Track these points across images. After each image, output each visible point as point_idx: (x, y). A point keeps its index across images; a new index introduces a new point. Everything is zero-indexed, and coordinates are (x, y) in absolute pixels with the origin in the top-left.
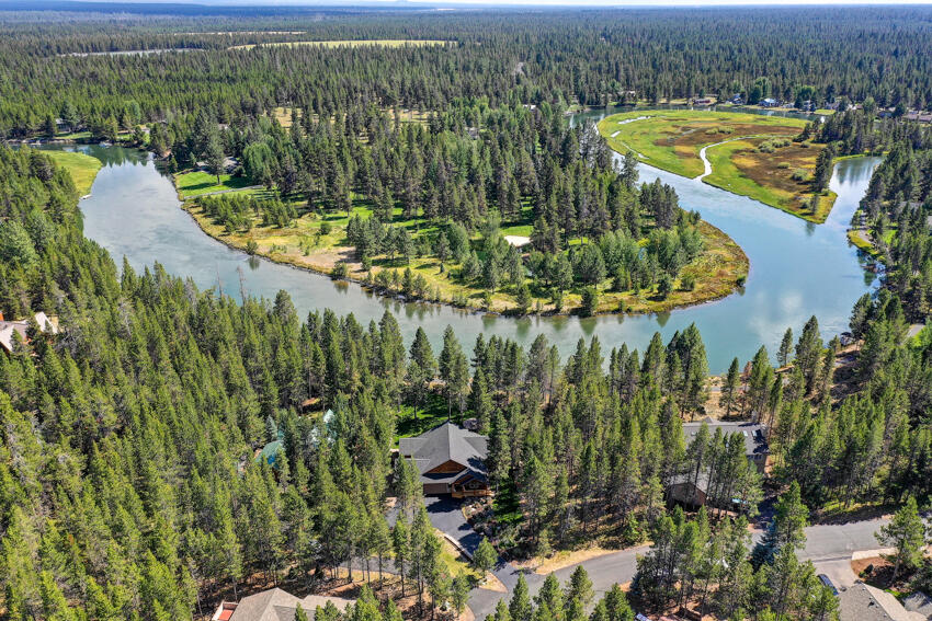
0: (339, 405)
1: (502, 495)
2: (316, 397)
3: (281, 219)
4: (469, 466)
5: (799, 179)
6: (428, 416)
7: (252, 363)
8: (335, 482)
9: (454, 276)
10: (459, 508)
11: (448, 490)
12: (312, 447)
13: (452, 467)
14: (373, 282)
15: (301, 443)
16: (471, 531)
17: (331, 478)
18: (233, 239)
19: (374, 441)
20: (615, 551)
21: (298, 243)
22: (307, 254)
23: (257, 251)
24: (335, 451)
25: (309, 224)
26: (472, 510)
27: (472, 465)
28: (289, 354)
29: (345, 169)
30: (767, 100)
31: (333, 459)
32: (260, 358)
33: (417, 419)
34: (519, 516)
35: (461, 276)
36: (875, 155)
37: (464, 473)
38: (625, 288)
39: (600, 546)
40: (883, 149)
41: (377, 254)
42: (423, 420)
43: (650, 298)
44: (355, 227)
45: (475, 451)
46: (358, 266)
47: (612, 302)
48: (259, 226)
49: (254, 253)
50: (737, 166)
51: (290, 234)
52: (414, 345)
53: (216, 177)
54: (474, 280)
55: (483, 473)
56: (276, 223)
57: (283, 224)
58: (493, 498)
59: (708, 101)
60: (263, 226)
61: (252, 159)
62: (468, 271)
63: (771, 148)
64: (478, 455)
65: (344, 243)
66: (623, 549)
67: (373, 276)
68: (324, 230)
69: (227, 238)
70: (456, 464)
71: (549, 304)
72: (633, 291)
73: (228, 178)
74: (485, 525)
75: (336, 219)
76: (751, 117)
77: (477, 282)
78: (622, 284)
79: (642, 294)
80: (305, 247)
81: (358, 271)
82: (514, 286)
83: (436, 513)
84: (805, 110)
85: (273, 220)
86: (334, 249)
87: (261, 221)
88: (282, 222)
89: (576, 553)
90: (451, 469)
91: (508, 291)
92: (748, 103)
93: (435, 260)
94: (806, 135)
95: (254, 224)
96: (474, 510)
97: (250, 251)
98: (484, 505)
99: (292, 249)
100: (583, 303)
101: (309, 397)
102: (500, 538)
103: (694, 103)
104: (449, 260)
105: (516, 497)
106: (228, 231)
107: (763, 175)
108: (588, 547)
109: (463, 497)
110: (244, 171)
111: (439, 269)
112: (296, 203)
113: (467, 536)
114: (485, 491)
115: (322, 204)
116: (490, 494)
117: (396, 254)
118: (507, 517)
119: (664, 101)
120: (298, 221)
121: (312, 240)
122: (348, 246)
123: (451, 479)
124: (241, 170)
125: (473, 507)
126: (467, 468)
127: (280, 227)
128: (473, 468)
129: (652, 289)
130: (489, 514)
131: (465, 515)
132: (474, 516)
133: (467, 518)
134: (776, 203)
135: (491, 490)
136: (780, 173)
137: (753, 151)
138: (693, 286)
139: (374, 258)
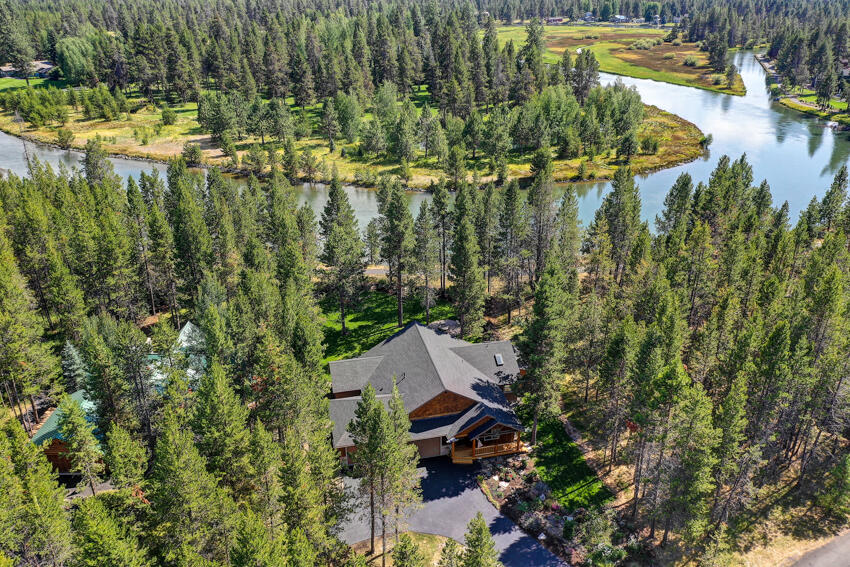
0: (208, 299)
1: (546, 448)
2: (165, 311)
3: (107, 110)
4: (478, 399)
5: (692, 65)
6: (364, 323)
7: (32, 253)
8: (210, 468)
9: (351, 154)
10: (475, 485)
11: (443, 451)
12: (153, 393)
13: (448, 406)
14: (240, 166)
15: (126, 386)
16: (516, 535)
17: (201, 462)
18: (42, 134)
19: (294, 363)
20: (821, 542)
21: (132, 133)
22: (145, 143)
23: (73, 144)
24: (205, 395)
25: (148, 117)
26: (502, 485)
27: (483, 396)
28: (102, 227)
29: (190, 57)
30: (618, 16)
31: (202, 413)
32: (51, 244)
33: (345, 330)
34: (596, 488)
35: (360, 154)
37: (472, 413)
38: (575, 155)
39: (786, 534)
40: (754, 43)
41: (240, 139)
42: (355, 331)
43: (610, 164)
44: (206, 106)
45: (476, 370)
46: (218, 152)
47: (566, 170)
48: (78, 121)
49: (69, 147)
50: (621, 59)
51: (121, 127)
52: (328, 211)
53: (24, 81)
54: (377, 157)
55: (505, 409)
56: (103, 116)
57: (111, 118)
58: (530, 455)
59: (561, 20)
60: (83, 121)
61: (67, 54)
62: (369, 145)
63: (647, 46)
64: (485, 378)
65: (194, 132)
66: (834, 533)
67: (240, 160)
68: (167, 120)
69: (33, 133)
70: (456, 397)
71: (487, 175)
72: (587, 158)
73: (40, 81)
74: (540, 515)
75: (183, 111)
76: (609, 29)
77: (382, 159)
78: (572, 147)
79: (598, 159)
80: (141, 137)
81: (217, 157)
82: (433, 160)
83: (430, 502)
84: (656, 23)
85: (98, 113)
86: (181, 138)
87: (81, 116)
88: (110, 115)
89: (750, 554)
90: (447, 409)
91: (426, 165)
92: (600, 21)
93: (319, 142)
94: (674, 36)
95: (71, 120)
96: (504, 485)
97: (64, 144)
98: (522, 473)
99: (123, 140)
100: (533, 170)
101: (152, 313)
102: (584, 542)
103: (548, 21)
104: (338, 139)
105: (573, 448)
106: (35, 126)
107: (655, 64)
108: (764, 537)
109: (475, 461)
110: (62, 73)
111: (328, 149)
112: (131, 100)
113: (512, 546)
114: (514, 445)
115: (163, 100)
116: (524, 449)
117: (267, 138)
118: (575, 493)
119: (518, 21)
120: (132, 115)
121: (152, 131)
122: (201, 133)
123: (450, 427)
124: (56, 72)
125: (501, 479)
126: (475, 403)
127: (108, 120)
128: (486, 402)
129: (608, 154)
130: (540, 491)
131: (492, 499)
132: (511, 500)
133: (498, 505)
134: (684, 82)
135: (523, 439)
136: (668, 62)
137: (629, 49)
138: (655, 149)
139: (238, 143)
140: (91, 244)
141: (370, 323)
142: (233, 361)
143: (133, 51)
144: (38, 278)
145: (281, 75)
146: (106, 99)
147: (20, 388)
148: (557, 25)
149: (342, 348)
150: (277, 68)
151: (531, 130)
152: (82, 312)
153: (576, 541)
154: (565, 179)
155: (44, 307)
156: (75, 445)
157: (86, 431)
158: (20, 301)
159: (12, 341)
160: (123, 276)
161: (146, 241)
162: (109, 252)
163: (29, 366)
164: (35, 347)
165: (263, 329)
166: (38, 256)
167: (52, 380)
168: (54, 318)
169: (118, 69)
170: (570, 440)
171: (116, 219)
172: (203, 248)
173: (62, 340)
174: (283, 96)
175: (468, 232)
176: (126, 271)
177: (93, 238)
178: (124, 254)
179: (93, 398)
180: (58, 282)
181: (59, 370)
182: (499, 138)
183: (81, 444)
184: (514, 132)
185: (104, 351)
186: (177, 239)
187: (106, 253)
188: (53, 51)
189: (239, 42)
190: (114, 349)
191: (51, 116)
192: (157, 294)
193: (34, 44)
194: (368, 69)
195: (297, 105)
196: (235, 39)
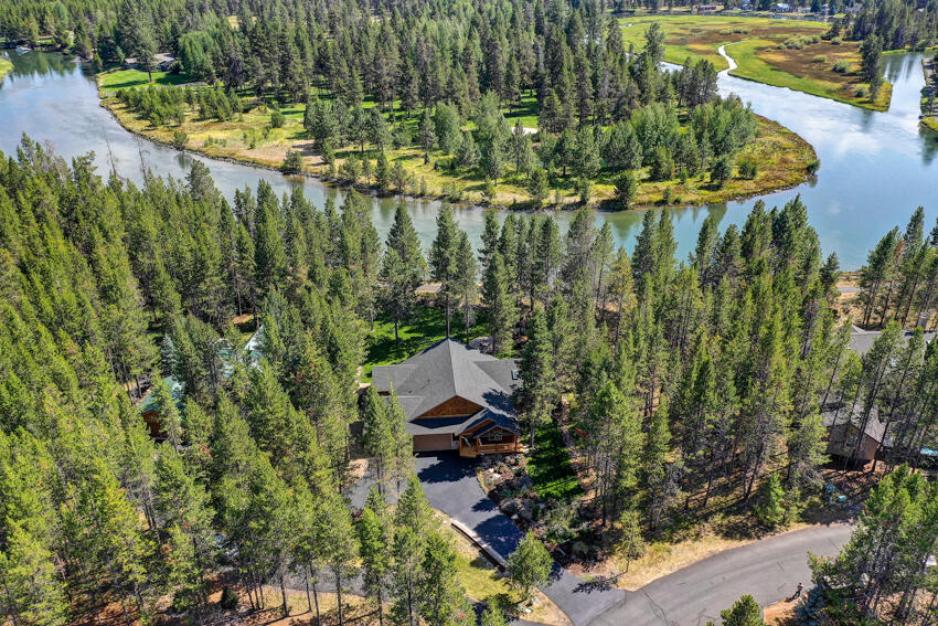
1: (541, 451)
2: (249, 312)
3: (221, 111)
4: (486, 405)
5: (842, 71)
6: (416, 335)
7: (143, 259)
9: (443, 167)
10: (473, 474)
11: (453, 445)
13: (459, 408)
14: (336, 175)
15: (204, 372)
16: (495, 513)
18: (160, 133)
19: (326, 364)
20: (744, 542)
21: (242, 135)
22: (252, 147)
23: (187, 145)
25: (258, 118)
26: (493, 476)
27: (490, 404)
29: (303, 56)
30: (780, 6)
32: (158, 251)
33: (398, 340)
34: (572, 485)
35: (453, 167)
36: (917, 50)
37: (479, 416)
38: (667, 177)
39: (717, 534)
40: (926, 44)
41: (342, 146)
42: (408, 341)
43: (702, 188)
44: (312, 111)
45: (494, 382)
46: (318, 159)
47: (653, 193)
48: (194, 120)
49: (183, 148)
50: (765, 61)
51: (233, 128)
52: (393, 232)
53: (147, 74)
54: (469, 172)
55: (508, 416)
56: (216, 116)
57: (225, 118)
58: (526, 456)
59: (713, 8)
60: (198, 120)
61: (188, 49)
62: (461, 159)
63: (799, 44)
64: (499, 389)
65: (300, 136)
66: (759, 538)
67: (337, 169)
68: (276, 123)
69: (152, 133)
70: (466, 402)
71: (572, 195)
72: (679, 180)
73: (162, 75)
74: (519, 501)
75: (293, 113)
76: (765, 21)
77: (473, 173)
78: (664, 170)
79: (690, 183)
80: (250, 140)
81: (318, 164)
82: (522, 176)
83: (434, 484)
84: (823, 14)
85: (213, 114)
86: (287, 142)
87: (196, 115)
88: (223, 116)
89: (679, 546)
90: (458, 411)
91: (515, 182)
92: (759, 9)
93: (416, 152)
94: (835, 32)
95: (187, 119)
96: (497, 476)
97: (179, 145)
98: (514, 468)
99: (233, 143)
100: (617, 193)
101: (238, 314)
102: (546, 524)
103: (699, 9)
104: (435, 150)
105: (564, 453)
106: (153, 125)
107: (799, 68)
108: (698, 535)
109: (479, 456)
110: (182, 67)
111: (423, 160)
112: (244, 99)
113: (489, 520)
114: (513, 445)
115: (275, 99)
116: (522, 450)
117: (367, 146)
118: (553, 487)
119: (666, 8)
120: (244, 115)
121: (260, 134)
122: (306, 138)
123: (459, 426)
124: (177, 66)
125: (495, 472)
126: (483, 408)
127: (221, 120)
128: (492, 409)
129: (702, 177)
130: (523, 483)
131: (483, 485)
132: (499, 487)
133: (487, 490)
134: (823, 93)
135: (523, 442)
136: (816, 66)
137: (779, 48)
138: (754, 174)
139: (337, 151)
140: (188, 256)
141: (422, 335)
142: (285, 360)
143: (249, 50)
144: (146, 280)
145: (388, 79)
146: (220, 100)
147: (128, 369)
148: (709, 14)
149: (393, 355)
150: (385, 72)
151: (623, 150)
152: (179, 312)
153: (541, 522)
154: (650, 202)
155: (151, 304)
156: (163, 413)
157: (171, 404)
158: (131, 300)
159: (124, 332)
160: (213, 282)
161: (235, 253)
162: (203, 263)
163: (136, 352)
164: (141, 337)
165: (308, 337)
166: (147, 262)
167: (153, 365)
168: (158, 314)
169: (234, 67)
170: (564, 446)
171: (211, 234)
172: (278, 264)
173: (163, 333)
174: (390, 99)
175: (497, 263)
176: (215, 279)
177: (191, 251)
178: (214, 264)
179: (180, 380)
180: (161, 286)
181: (159, 356)
182: (588, 158)
183: (167, 412)
184: (606, 152)
185: (188, 345)
186: (257, 256)
187: (200, 264)
188: (175, 44)
189: (353, 42)
190: (195, 344)
191: (168, 115)
192: (243, 297)
193: (158, 36)
194: (475, 75)
195: (402, 109)
196: (348, 39)
